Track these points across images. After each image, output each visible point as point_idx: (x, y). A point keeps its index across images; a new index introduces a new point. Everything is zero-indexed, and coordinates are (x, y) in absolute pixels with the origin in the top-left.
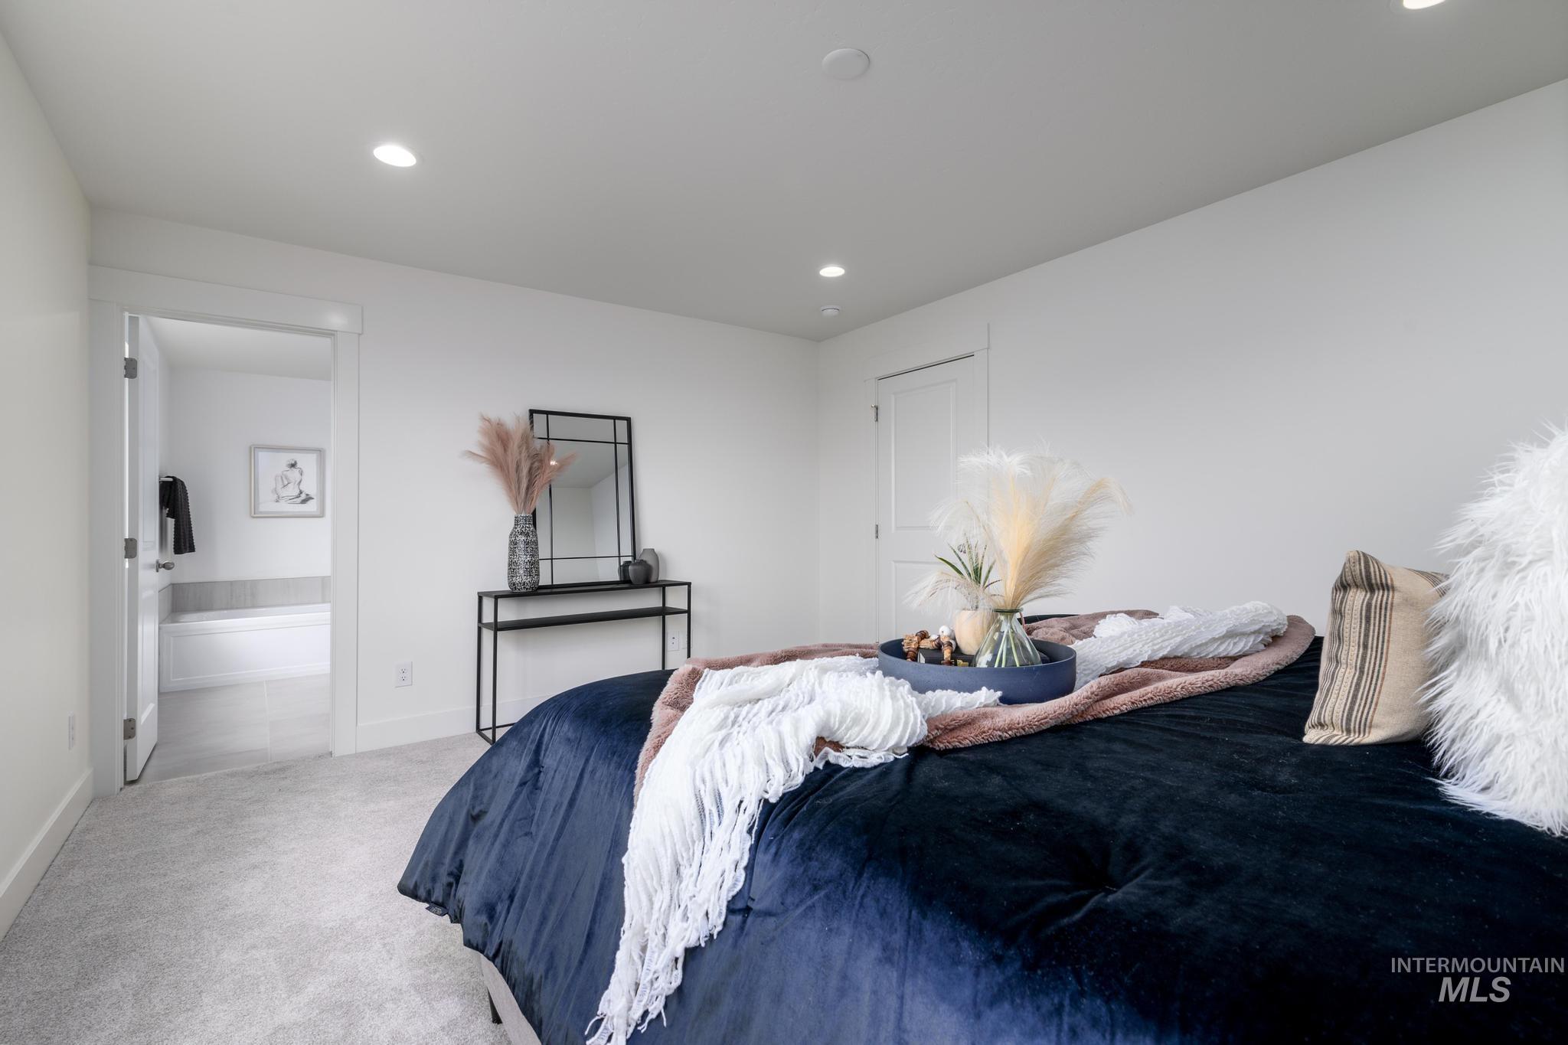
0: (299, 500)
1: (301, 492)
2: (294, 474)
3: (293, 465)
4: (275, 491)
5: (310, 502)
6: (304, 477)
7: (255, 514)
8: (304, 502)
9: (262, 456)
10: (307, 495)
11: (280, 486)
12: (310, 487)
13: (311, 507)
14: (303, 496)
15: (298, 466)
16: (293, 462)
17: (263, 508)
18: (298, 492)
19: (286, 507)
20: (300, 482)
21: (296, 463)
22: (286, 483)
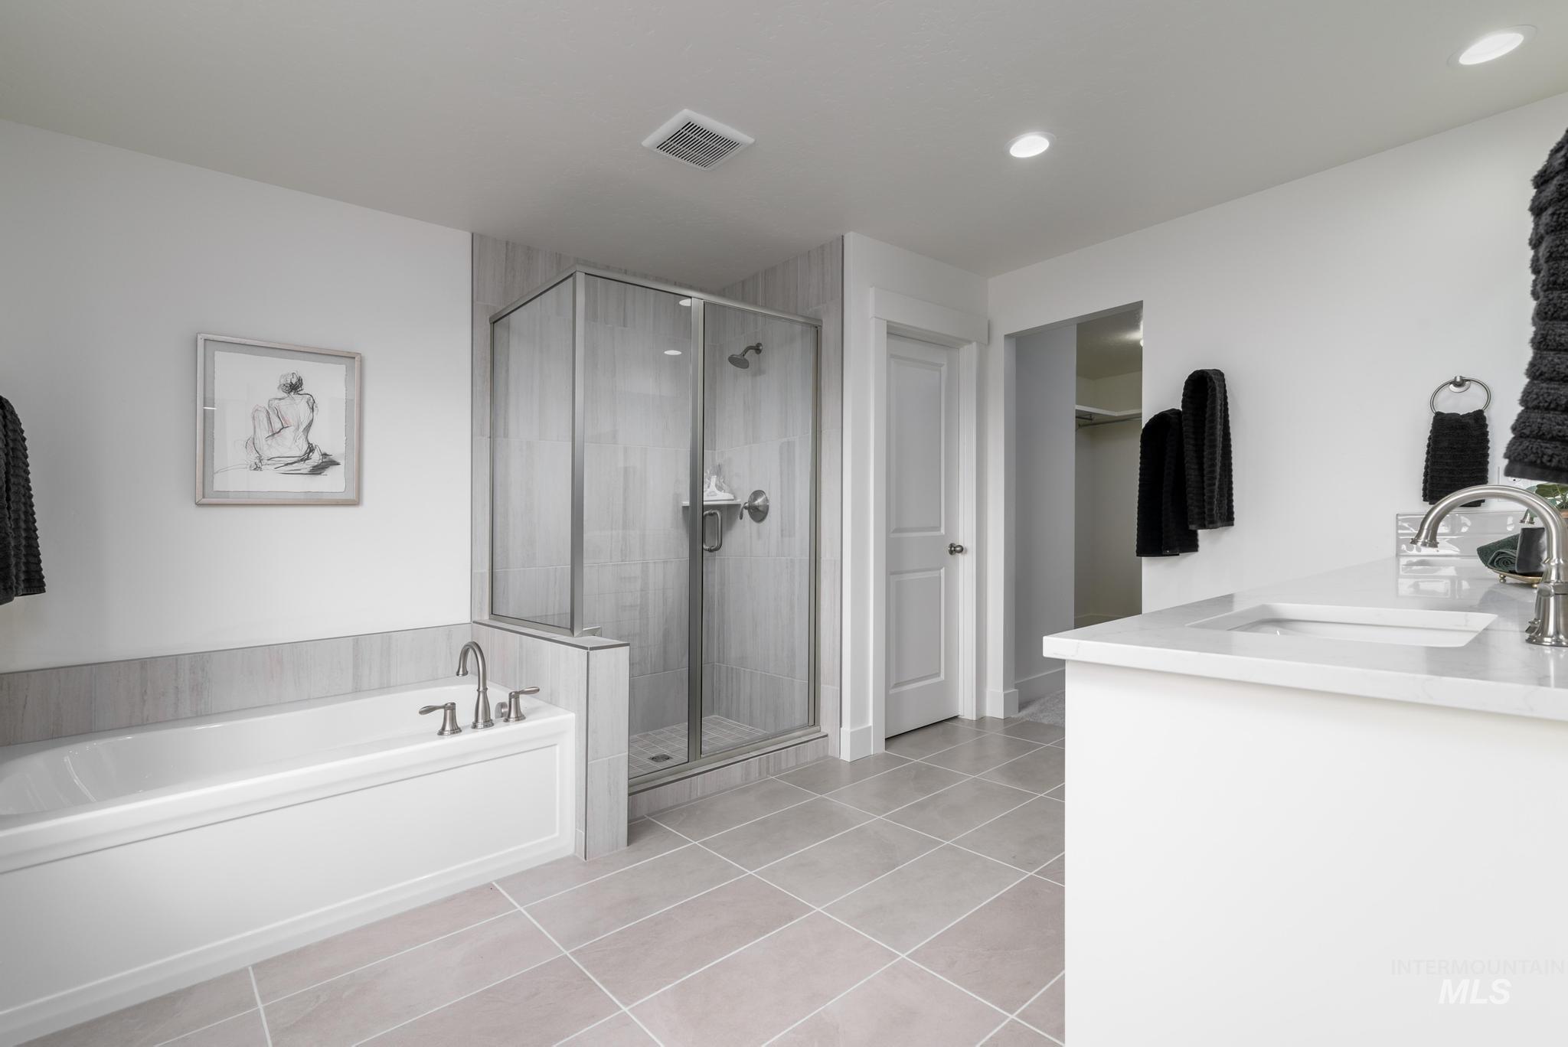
0: (306, 466)
1: (311, 449)
2: (295, 408)
3: (294, 387)
4: (252, 443)
5: (331, 472)
6: (319, 418)
7: (208, 499)
8: (317, 470)
9: (225, 363)
10: (325, 455)
11: (263, 433)
12: (329, 438)
13: (333, 482)
14: (316, 458)
15: (306, 388)
16: (294, 381)
17: (220, 484)
18: (305, 447)
19: (272, 481)
20: (310, 425)
21: (300, 380)
22: (277, 426)
